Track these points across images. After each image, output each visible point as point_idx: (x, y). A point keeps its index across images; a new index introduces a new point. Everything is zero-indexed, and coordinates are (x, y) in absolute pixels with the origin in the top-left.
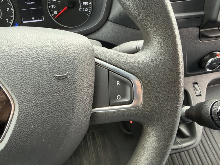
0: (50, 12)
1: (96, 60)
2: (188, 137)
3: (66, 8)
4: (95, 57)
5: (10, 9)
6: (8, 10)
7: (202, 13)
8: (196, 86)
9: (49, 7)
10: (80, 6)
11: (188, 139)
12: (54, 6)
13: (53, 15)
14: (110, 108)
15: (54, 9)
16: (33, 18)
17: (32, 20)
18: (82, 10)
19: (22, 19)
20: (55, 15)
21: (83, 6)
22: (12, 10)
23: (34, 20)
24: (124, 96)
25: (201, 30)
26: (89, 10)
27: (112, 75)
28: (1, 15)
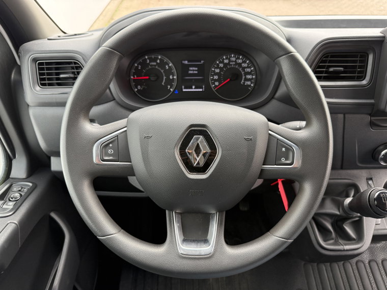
0: (212, 83)
1: (270, 132)
2: (354, 239)
3: (229, 79)
4: (270, 130)
5: (173, 76)
6: (171, 77)
7: (372, 101)
8: (370, 182)
9: (212, 78)
10: (243, 79)
11: (354, 242)
12: (216, 77)
13: (213, 86)
14: (275, 166)
15: (216, 80)
16: (193, 87)
17: (192, 88)
18: (244, 83)
19: (183, 87)
20: (216, 86)
21: (246, 80)
22: (175, 77)
23: (195, 88)
24: (287, 159)
25: (372, 118)
26: (251, 83)
27: (279, 144)
28: (164, 81)
